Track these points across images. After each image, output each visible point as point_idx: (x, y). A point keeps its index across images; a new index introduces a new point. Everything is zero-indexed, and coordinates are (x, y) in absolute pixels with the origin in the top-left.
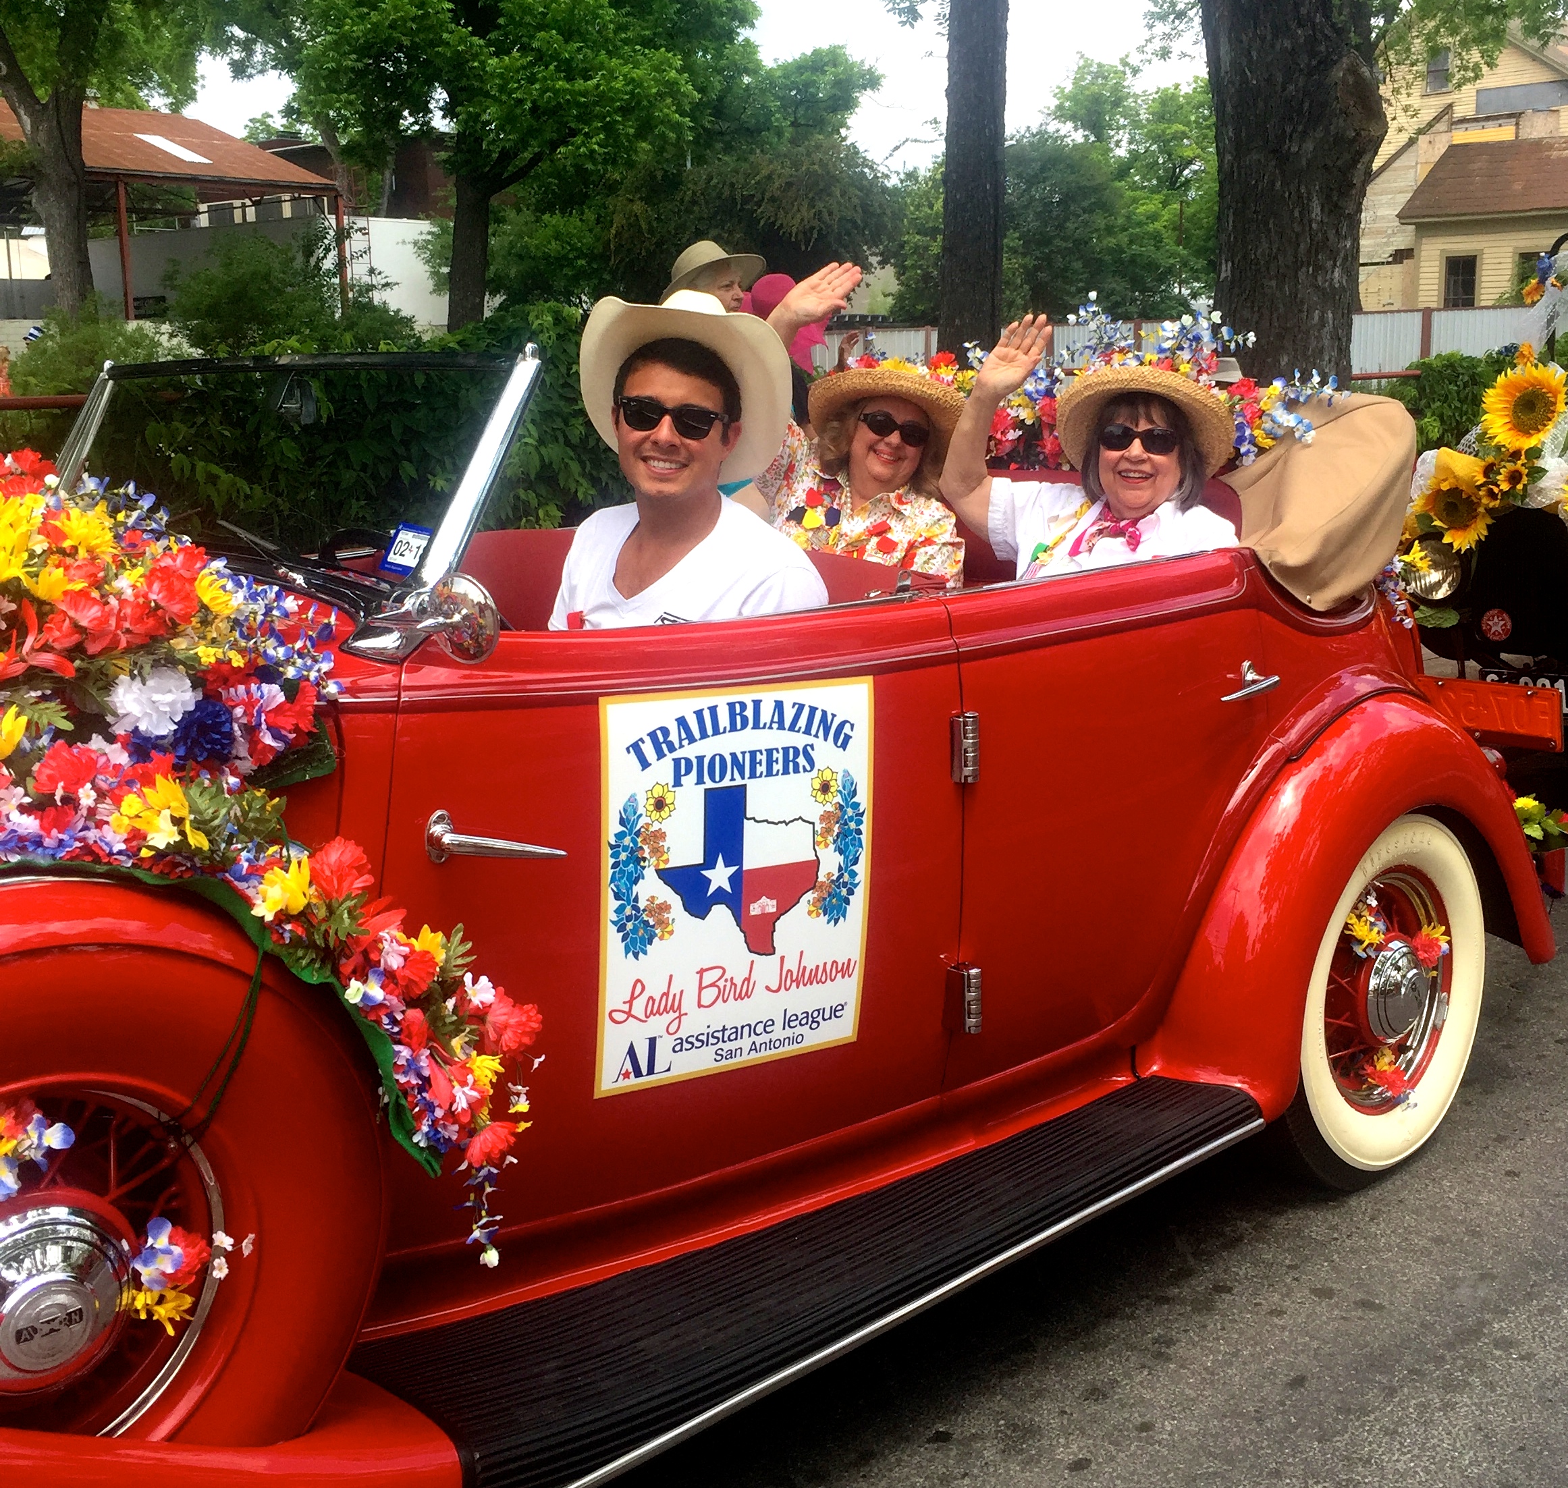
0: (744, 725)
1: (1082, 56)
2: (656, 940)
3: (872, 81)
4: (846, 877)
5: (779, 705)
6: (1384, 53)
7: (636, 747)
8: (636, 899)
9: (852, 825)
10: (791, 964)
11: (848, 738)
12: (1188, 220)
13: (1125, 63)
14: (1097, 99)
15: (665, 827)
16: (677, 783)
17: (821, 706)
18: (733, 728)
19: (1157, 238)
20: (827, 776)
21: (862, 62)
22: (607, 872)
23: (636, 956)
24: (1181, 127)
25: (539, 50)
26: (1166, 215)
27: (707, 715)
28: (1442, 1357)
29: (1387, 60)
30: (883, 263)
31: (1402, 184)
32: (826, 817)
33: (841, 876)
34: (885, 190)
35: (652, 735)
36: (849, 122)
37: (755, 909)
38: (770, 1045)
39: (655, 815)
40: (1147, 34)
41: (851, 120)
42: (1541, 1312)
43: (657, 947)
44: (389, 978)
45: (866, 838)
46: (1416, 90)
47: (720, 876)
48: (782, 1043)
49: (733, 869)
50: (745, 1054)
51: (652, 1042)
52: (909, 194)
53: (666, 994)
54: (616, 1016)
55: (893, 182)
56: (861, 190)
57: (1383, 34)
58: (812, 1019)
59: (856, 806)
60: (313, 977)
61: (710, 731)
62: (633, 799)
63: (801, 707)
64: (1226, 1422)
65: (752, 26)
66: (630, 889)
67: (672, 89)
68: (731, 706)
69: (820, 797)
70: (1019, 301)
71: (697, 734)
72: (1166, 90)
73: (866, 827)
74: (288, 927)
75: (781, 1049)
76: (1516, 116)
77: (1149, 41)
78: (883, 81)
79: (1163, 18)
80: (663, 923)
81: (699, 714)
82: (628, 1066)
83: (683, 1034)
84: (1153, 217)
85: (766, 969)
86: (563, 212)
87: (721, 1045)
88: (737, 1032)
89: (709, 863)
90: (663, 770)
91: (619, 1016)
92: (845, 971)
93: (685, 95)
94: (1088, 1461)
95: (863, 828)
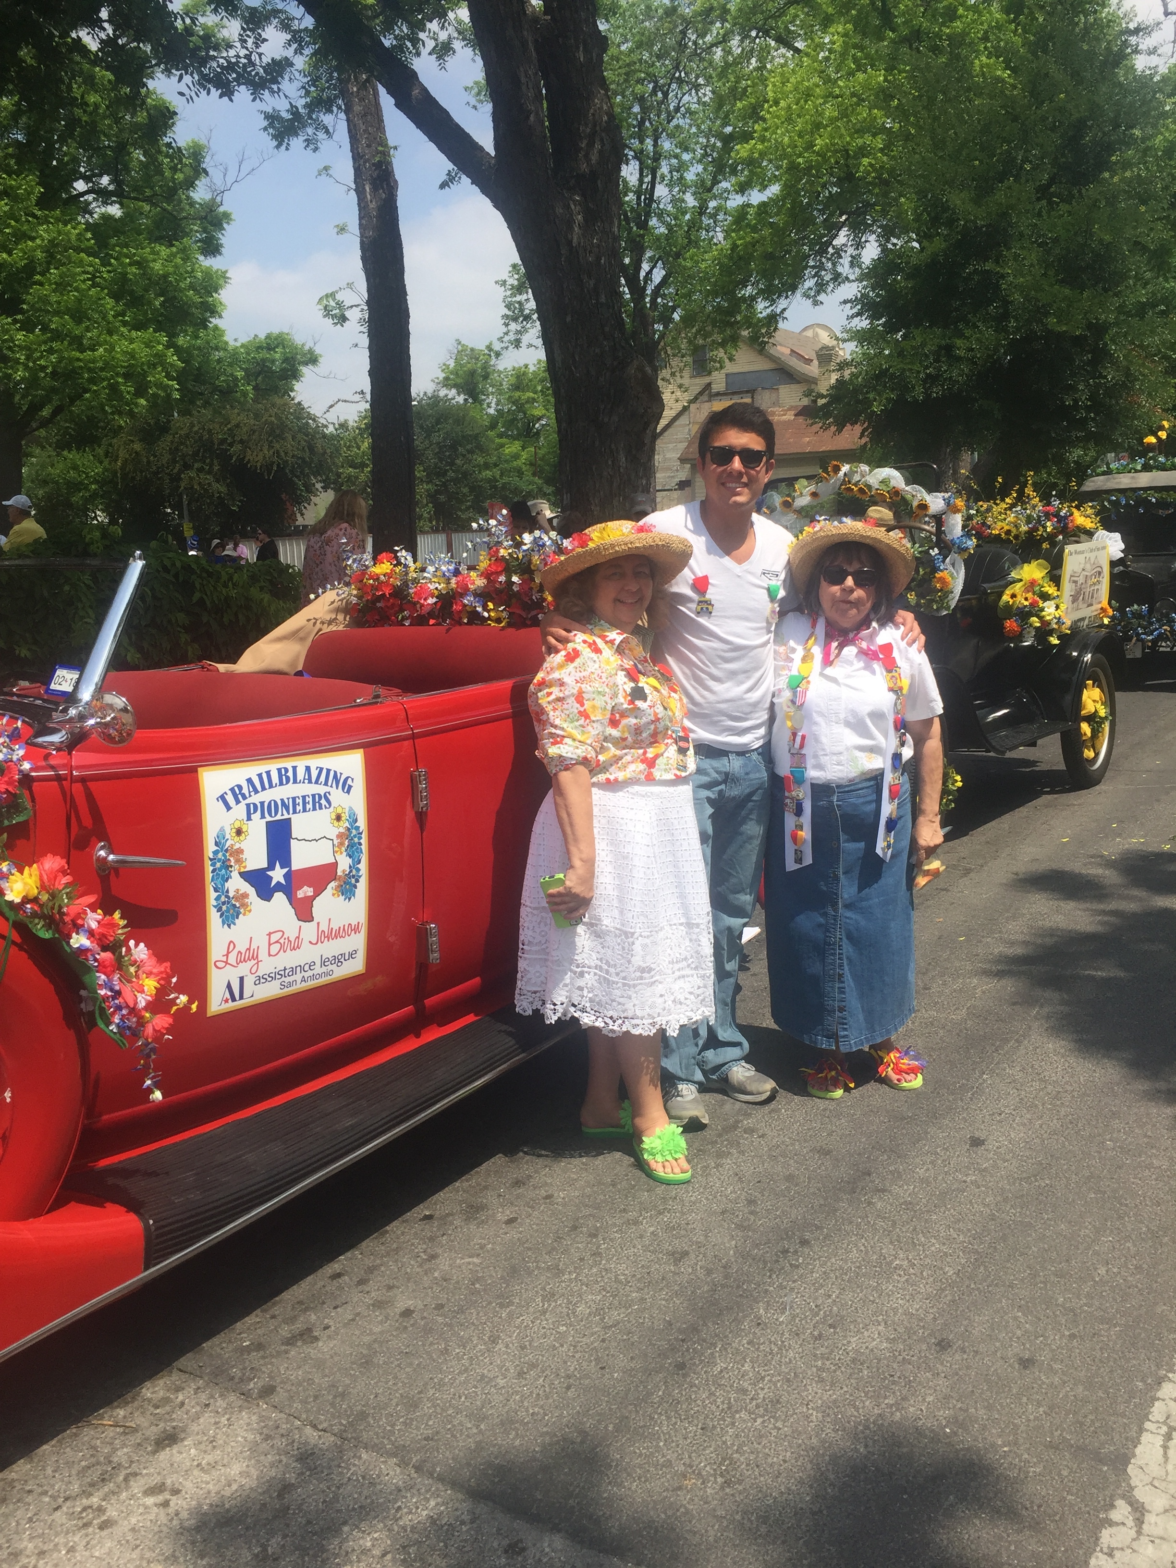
0: (287, 782)
1: (459, 343)
2: (241, 916)
3: (312, 359)
4: (354, 872)
5: (308, 769)
6: (664, 348)
7: (222, 798)
8: (227, 891)
9: (356, 840)
10: (324, 927)
11: (350, 787)
12: (541, 459)
13: (489, 348)
14: (472, 373)
15: (243, 846)
16: (249, 818)
17: (333, 768)
18: (281, 784)
19: (520, 473)
20: (339, 811)
21: (303, 345)
22: (209, 875)
23: (229, 926)
24: (531, 395)
25: (57, 330)
26: (524, 455)
27: (265, 776)
28: (716, 1142)
29: (666, 353)
30: (325, 488)
31: (680, 436)
32: (340, 836)
33: (351, 871)
34: (324, 436)
35: (232, 790)
36: (295, 388)
37: (300, 894)
38: (313, 977)
39: (237, 839)
40: (505, 330)
41: (297, 386)
42: (770, 1113)
43: (241, 920)
44: (91, 934)
45: (364, 847)
46: (686, 373)
47: (278, 875)
48: (320, 975)
49: (286, 870)
50: (299, 984)
51: (242, 979)
52: (342, 439)
53: (249, 949)
54: (218, 964)
55: (331, 429)
56: (307, 436)
57: (663, 336)
58: (338, 960)
59: (357, 828)
60: (46, 935)
61: (267, 786)
62: (222, 829)
63: (321, 769)
64: (595, 1189)
65: (220, 317)
66: (223, 885)
67: (159, 360)
68: (279, 770)
69: (336, 823)
70: (426, 515)
71: (259, 788)
72: (520, 368)
73: (364, 841)
74: (29, 906)
75: (320, 980)
76: (752, 392)
77: (506, 334)
78: (321, 360)
79: (515, 319)
80: (245, 905)
81: (260, 776)
82: (228, 995)
83: (260, 973)
84: (516, 456)
85: (309, 930)
86: (78, 449)
87: (283, 979)
88: (293, 971)
89: (271, 867)
90: (240, 811)
91: (220, 964)
92: (356, 929)
93: (172, 365)
94: (516, 1219)
95: (362, 841)
